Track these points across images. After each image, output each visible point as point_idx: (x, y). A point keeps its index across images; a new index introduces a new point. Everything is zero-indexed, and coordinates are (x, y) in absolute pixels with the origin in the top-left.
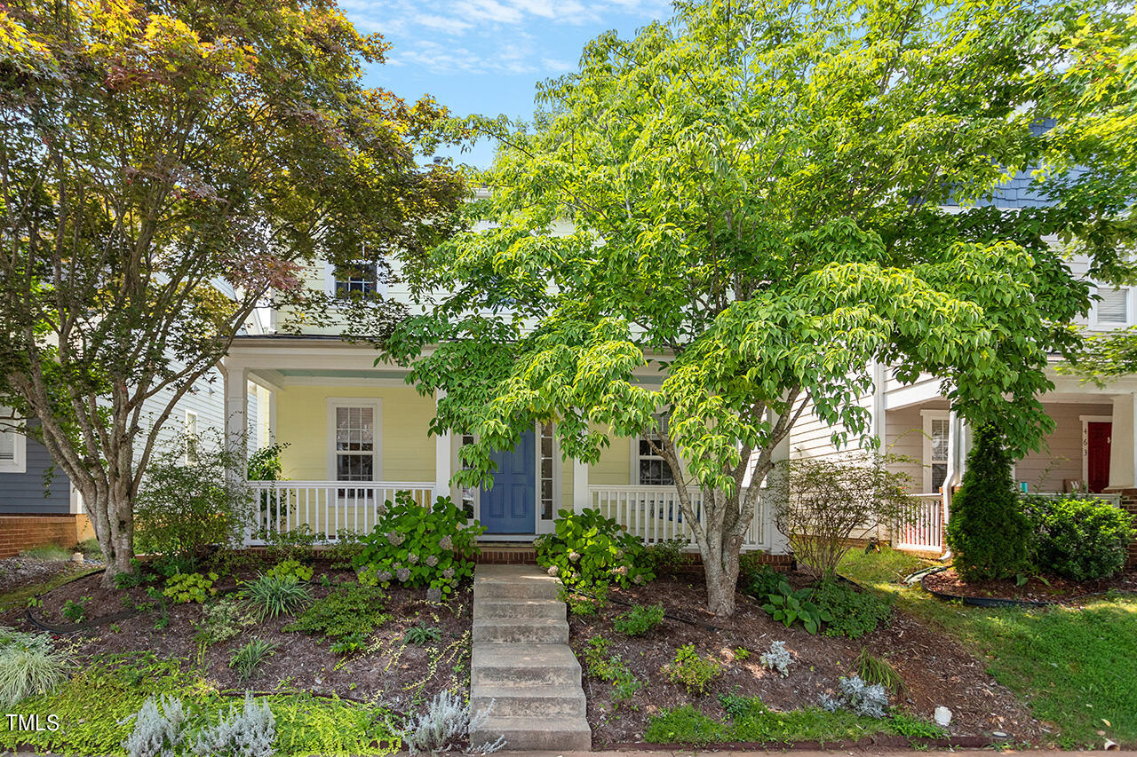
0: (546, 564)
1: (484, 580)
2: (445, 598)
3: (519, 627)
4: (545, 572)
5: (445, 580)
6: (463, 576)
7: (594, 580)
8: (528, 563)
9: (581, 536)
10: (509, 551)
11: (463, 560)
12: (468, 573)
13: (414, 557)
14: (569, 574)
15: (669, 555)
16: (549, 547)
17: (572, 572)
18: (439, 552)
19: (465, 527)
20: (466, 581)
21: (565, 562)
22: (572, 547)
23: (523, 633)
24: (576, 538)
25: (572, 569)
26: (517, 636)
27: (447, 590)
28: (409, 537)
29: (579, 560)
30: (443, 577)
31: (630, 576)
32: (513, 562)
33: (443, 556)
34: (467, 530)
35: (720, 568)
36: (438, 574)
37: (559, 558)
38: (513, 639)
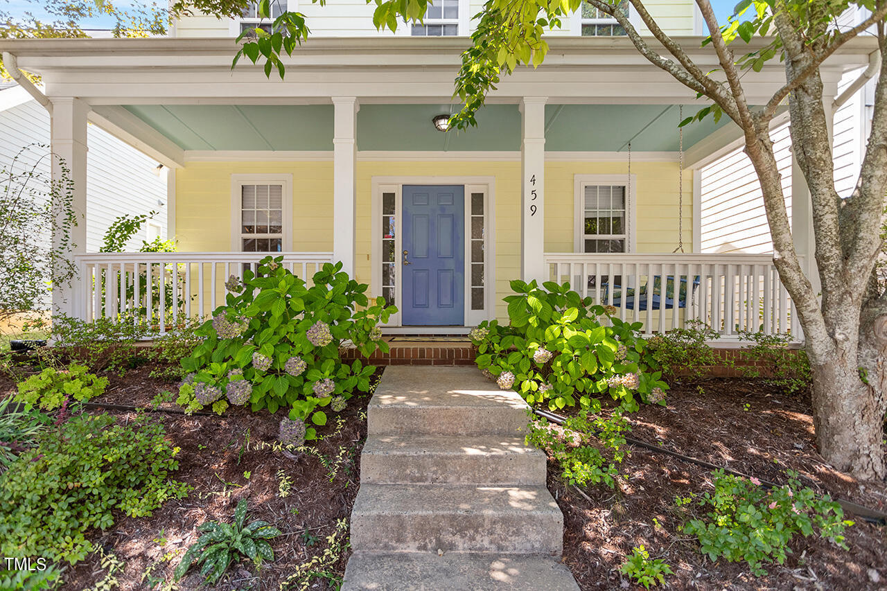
0: (493, 370)
1: (386, 400)
2: (312, 436)
3: (453, 518)
4: (492, 382)
5: (317, 401)
6: (356, 391)
7: (577, 395)
8: (461, 363)
9: (552, 322)
10: (433, 346)
11: (358, 363)
12: (364, 385)
13: (262, 360)
14: (534, 386)
15: (693, 352)
16: (495, 340)
17: (538, 382)
18: (306, 351)
19: (362, 309)
20: (359, 399)
21: (525, 366)
22: (537, 340)
23: (461, 531)
24: (543, 325)
25: (538, 377)
26: (447, 538)
27: (320, 419)
28: (257, 325)
29: (550, 363)
30: (314, 395)
31: (642, 390)
32: (438, 363)
33: (318, 356)
34: (365, 313)
35: (857, 381)
36: (306, 390)
37: (514, 358)
38: (440, 544)
